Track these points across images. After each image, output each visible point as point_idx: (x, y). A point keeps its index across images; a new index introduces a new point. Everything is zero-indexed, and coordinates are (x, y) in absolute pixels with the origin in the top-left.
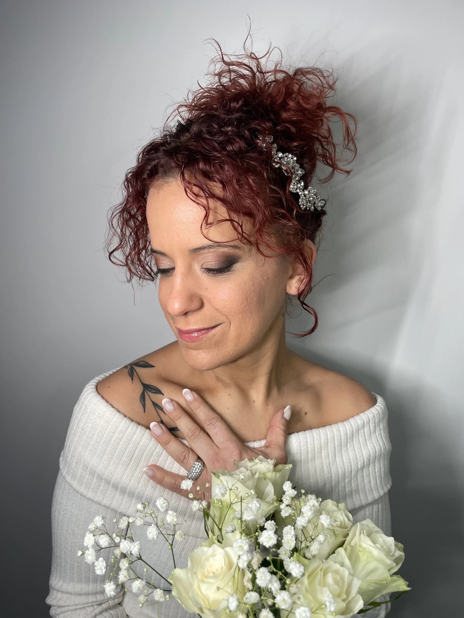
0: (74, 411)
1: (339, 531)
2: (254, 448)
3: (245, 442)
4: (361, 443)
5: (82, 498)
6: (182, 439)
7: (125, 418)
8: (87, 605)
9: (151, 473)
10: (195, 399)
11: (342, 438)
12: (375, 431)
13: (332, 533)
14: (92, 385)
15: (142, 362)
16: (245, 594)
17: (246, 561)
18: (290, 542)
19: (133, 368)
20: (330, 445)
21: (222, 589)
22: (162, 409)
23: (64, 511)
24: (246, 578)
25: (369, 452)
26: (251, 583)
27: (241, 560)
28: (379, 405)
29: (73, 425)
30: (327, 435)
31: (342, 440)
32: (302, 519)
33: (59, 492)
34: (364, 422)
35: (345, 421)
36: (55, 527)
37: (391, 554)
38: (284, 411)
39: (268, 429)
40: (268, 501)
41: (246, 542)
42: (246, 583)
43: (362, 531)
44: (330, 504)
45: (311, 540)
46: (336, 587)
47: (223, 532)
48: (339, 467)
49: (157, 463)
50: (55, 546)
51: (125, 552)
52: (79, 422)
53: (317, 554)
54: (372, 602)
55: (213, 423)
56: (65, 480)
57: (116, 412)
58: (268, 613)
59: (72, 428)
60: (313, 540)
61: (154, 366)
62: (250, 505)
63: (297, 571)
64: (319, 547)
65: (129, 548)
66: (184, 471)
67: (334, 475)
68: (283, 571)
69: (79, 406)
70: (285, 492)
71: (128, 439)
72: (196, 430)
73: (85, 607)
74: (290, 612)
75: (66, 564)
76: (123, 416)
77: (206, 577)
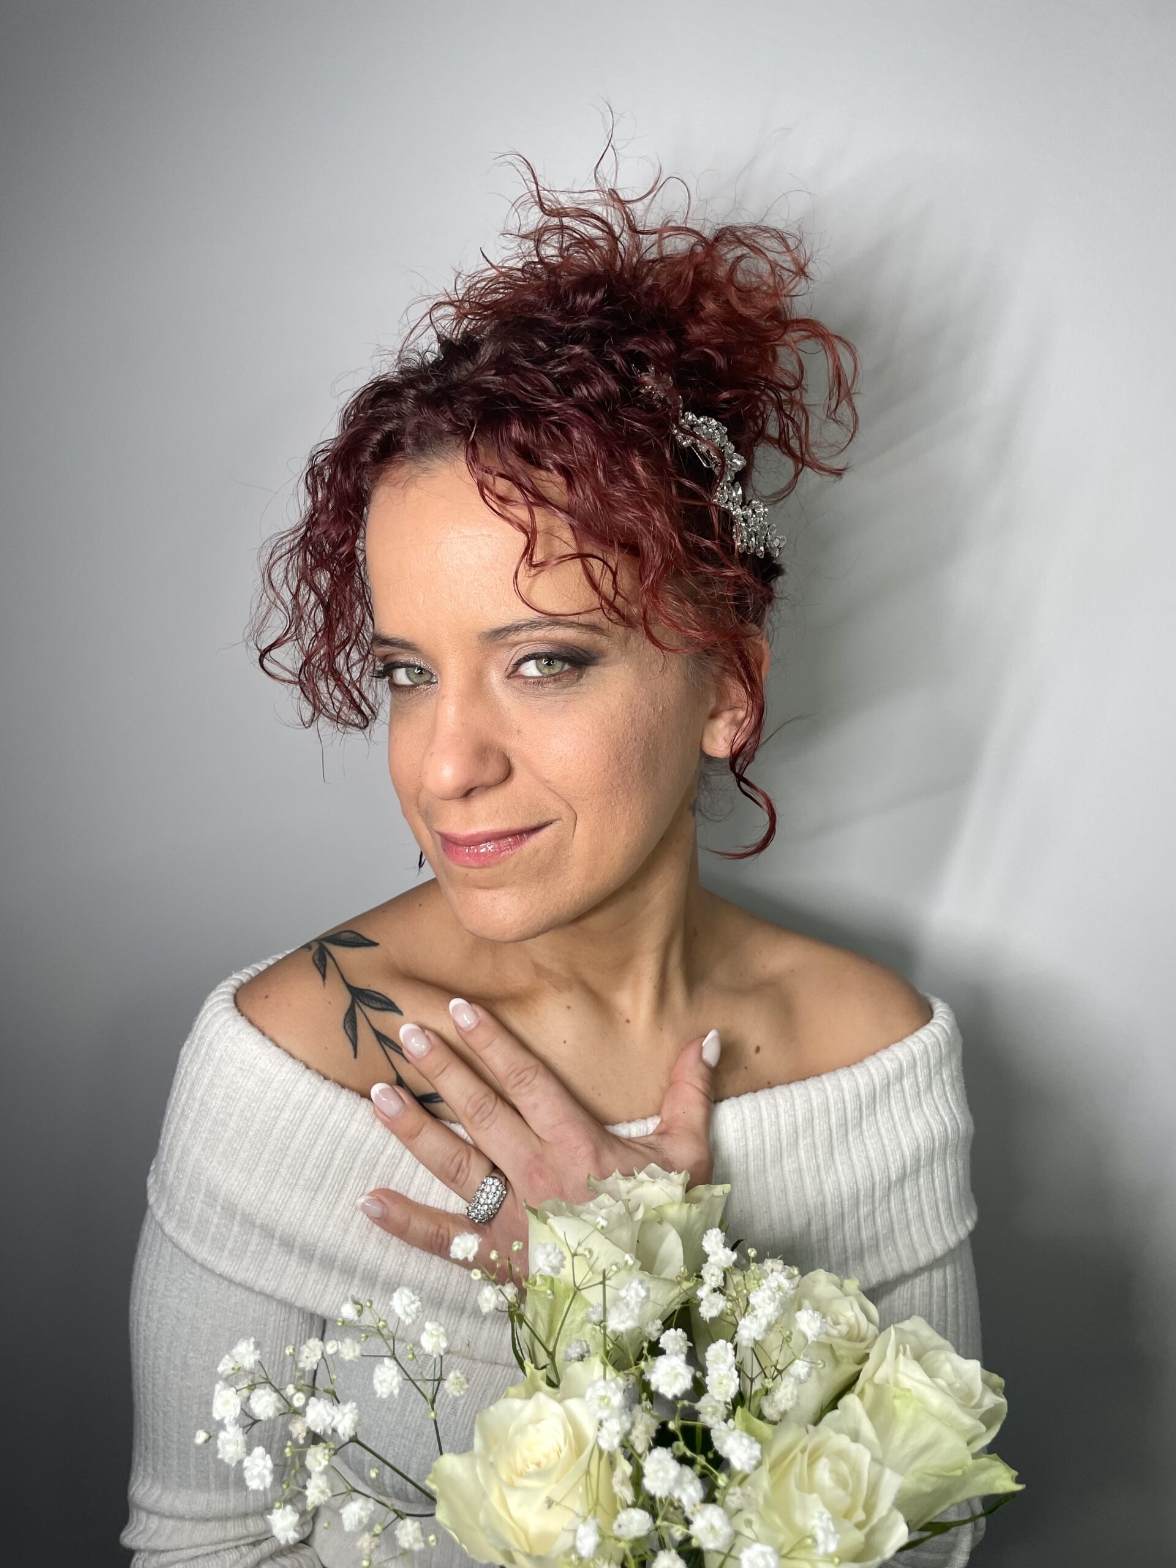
0: (181, 1058)
1: (845, 1349)
2: (630, 1140)
3: (608, 1124)
4: (896, 1117)
5: (205, 1277)
6: (452, 1122)
7: (308, 1072)
8: (222, 1546)
9: (376, 1209)
10: (479, 1024)
11: (848, 1106)
12: (929, 1086)
13: (827, 1353)
14: (223, 993)
15: (347, 934)
16: (616, 1513)
17: (618, 1433)
18: (725, 1382)
19: (325, 948)
20: (820, 1126)
21: (558, 1504)
22: (401, 1049)
23: (160, 1310)
24: (618, 1475)
25: (917, 1140)
26: (631, 1488)
27: (604, 1430)
28: (939, 1022)
29: (178, 1094)
30: (810, 1100)
31: (849, 1111)
32: (752, 1323)
33: (147, 1264)
34: (901, 1066)
35: (855, 1063)
36: (138, 1352)
37: (974, 1403)
38: (703, 1044)
39: (664, 1092)
40: (669, 1277)
41: (618, 1387)
42: (617, 1488)
43: (901, 1347)
44: (822, 1281)
45: (776, 1373)
46: (840, 1493)
47: (559, 1358)
48: (843, 1179)
49: (389, 1182)
50: (139, 1398)
51: (318, 1431)
52: (193, 1085)
53: (791, 1409)
54: (930, 1523)
55: (527, 1081)
56: (163, 1231)
57: (284, 1057)
58: (674, 1561)
59: (176, 1100)
60: (780, 1372)
61: (375, 944)
62: (623, 1293)
63: (744, 1457)
64: (795, 1392)
65: (329, 1420)
66: (458, 1203)
67: (829, 1200)
68: (711, 1455)
69: (194, 1046)
70: (708, 1256)
71: (315, 1123)
72: (486, 1099)
73: (219, 1551)
74: (728, 1555)
75: (168, 1443)
76: (304, 1068)
77: (521, 1475)
